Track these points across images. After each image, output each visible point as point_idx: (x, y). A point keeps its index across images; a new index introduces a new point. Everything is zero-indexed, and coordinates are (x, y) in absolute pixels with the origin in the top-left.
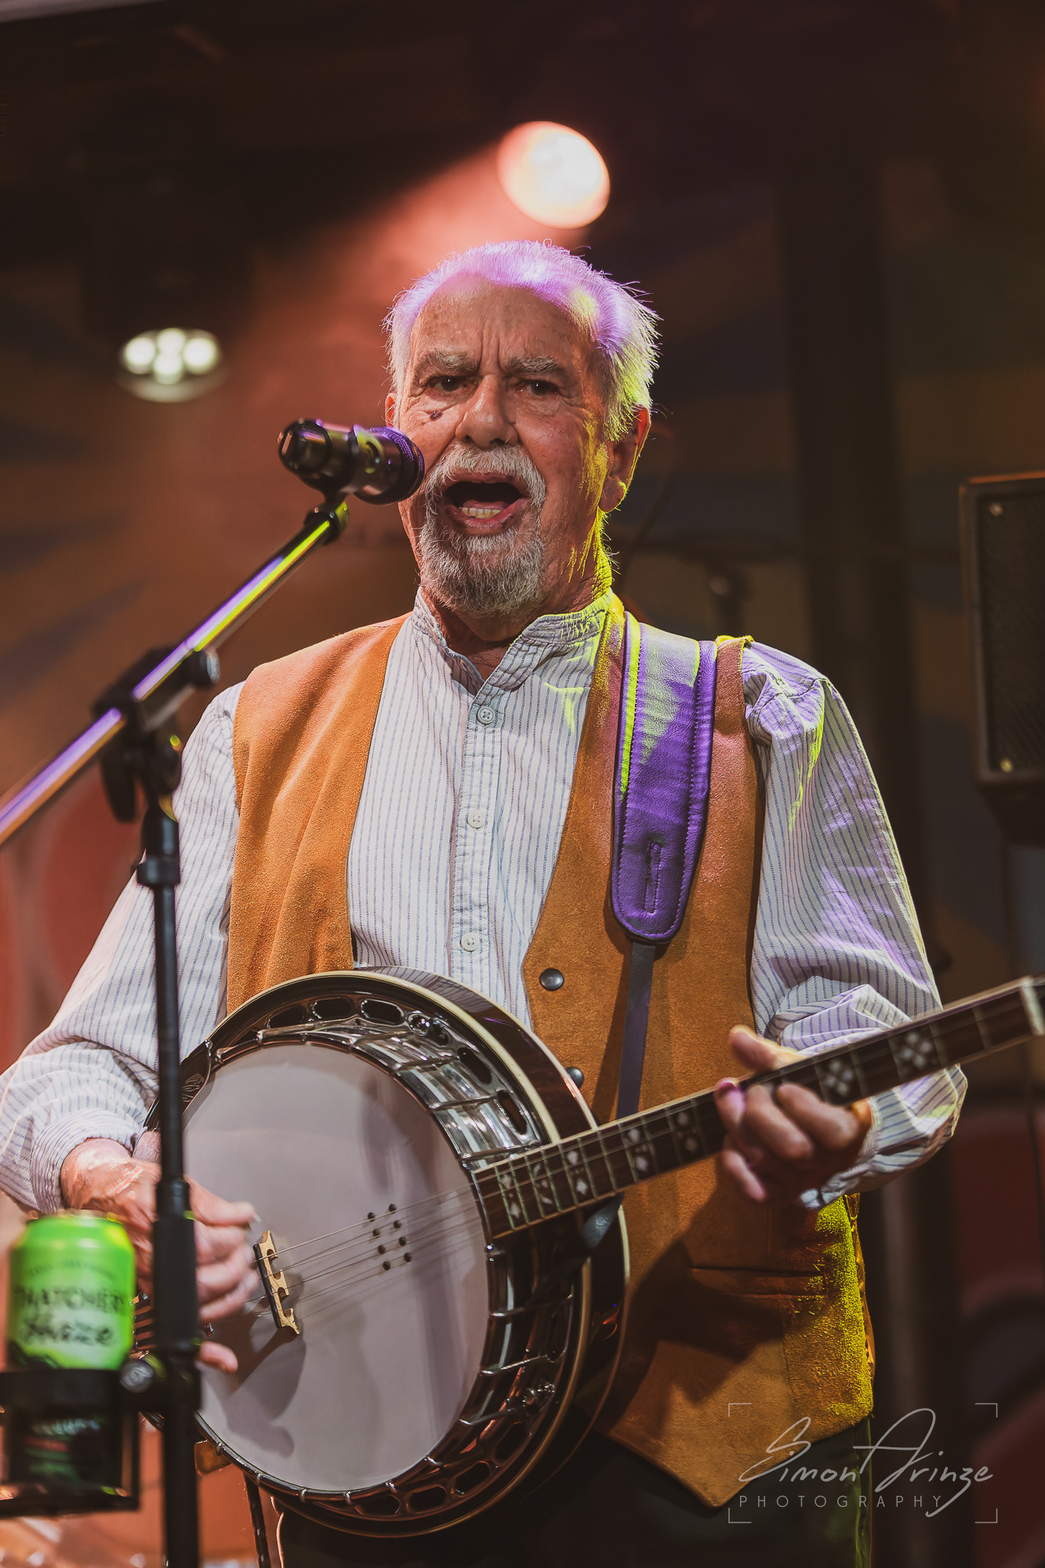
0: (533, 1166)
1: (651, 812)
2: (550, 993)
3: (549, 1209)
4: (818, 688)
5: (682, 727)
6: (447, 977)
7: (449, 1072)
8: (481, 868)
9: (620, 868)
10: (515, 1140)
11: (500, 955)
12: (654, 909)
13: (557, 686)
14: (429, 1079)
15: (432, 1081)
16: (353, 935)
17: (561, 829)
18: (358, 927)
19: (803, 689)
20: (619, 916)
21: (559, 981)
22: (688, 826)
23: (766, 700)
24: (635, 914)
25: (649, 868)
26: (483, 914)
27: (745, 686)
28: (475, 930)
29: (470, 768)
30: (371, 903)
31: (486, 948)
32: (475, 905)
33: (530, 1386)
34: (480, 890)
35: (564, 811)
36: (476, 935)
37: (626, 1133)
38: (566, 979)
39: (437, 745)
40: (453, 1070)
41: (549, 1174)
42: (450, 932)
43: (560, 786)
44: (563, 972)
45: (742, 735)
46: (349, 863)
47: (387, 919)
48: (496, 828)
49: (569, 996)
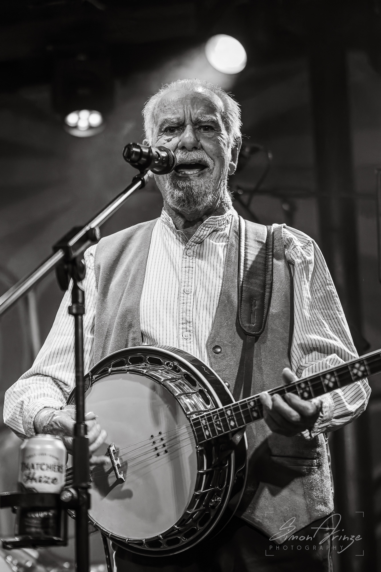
0: (214, 416)
1: (252, 288)
2: (216, 355)
3: (220, 432)
4: (311, 244)
5: (262, 257)
6: (178, 348)
7: (180, 382)
8: (190, 308)
9: (241, 308)
10: (206, 407)
11: (197, 340)
12: (254, 323)
13: (215, 242)
14: (173, 385)
15: (175, 386)
16: (142, 334)
17: (219, 294)
18: (144, 331)
19: (305, 245)
20: (242, 326)
21: (219, 350)
22: (265, 293)
23: (293, 248)
24: (247, 325)
25: (252, 308)
26: (191, 325)
27: (284, 242)
28: (188, 331)
29: (184, 272)
30: (148, 322)
31: (192, 338)
32: (188, 322)
33: (212, 498)
34: (189, 316)
35: (220, 288)
36: (188, 333)
37: (249, 403)
38: (222, 349)
39: (172, 264)
40: (182, 382)
41: (220, 419)
42: (178, 332)
43: (218, 278)
44: (221, 347)
45: (284, 260)
46: (140, 307)
47: (155, 327)
48: (195, 294)
49: (224, 356)
